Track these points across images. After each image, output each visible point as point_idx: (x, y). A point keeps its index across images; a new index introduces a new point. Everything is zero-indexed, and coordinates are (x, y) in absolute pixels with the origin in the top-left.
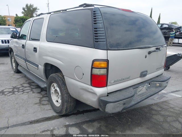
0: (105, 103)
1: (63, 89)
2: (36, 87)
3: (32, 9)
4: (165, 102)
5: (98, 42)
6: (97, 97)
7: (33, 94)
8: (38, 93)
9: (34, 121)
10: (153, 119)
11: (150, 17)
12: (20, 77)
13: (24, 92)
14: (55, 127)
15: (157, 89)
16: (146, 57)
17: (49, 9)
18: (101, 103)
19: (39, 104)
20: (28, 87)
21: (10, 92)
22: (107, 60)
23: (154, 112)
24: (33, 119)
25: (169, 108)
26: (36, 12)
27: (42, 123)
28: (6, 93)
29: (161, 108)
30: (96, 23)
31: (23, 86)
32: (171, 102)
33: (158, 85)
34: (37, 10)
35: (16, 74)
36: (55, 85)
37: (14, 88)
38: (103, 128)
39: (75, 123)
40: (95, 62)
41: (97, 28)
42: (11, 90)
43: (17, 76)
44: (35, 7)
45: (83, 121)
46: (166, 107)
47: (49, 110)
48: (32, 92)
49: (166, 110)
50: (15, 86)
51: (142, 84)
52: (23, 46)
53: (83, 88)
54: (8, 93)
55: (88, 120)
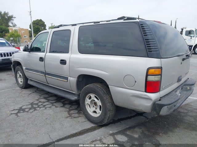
0: (161, 106)
1: (105, 98)
2: (55, 101)
3: (6, 17)
4: (187, 104)
5: (151, 51)
6: (152, 102)
7: (57, 109)
8: (61, 107)
9: (76, 133)
10: (185, 120)
11: (175, 28)
12: (31, 92)
13: (46, 108)
14: (101, 136)
15: (188, 92)
16: (181, 63)
17: (31, 17)
18: (156, 107)
19: (70, 117)
20: (47, 102)
21: (30, 109)
22: (161, 67)
23: (183, 114)
24: (74, 132)
25: (193, 110)
26: (12, 21)
27: (86, 135)
28: (27, 110)
29: (186, 110)
30: (146, 35)
31: (40, 102)
32: (192, 104)
33: (189, 88)
34: (13, 19)
35: (23, 90)
36: (93, 96)
37: (32, 104)
38: (147, 133)
39: (118, 131)
40: (150, 70)
41: (148, 40)
42: (30, 106)
43: (27, 92)
44: (10, 15)
45: (124, 128)
46: (191, 109)
47: (85, 122)
48: (54, 107)
49: (192, 111)
50: (32, 102)
51: (178, 88)
52: (41, 59)
53: (135, 95)
54: (29, 110)
55: (128, 127)
